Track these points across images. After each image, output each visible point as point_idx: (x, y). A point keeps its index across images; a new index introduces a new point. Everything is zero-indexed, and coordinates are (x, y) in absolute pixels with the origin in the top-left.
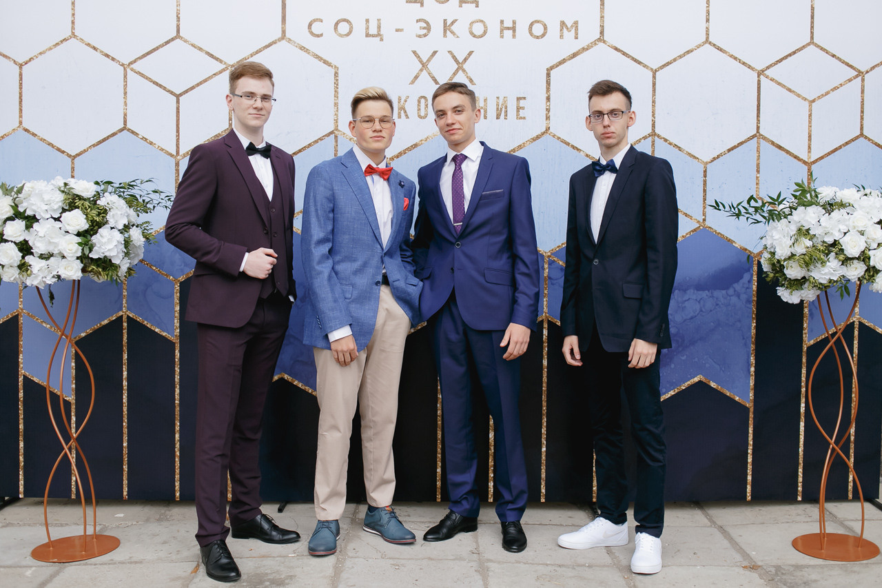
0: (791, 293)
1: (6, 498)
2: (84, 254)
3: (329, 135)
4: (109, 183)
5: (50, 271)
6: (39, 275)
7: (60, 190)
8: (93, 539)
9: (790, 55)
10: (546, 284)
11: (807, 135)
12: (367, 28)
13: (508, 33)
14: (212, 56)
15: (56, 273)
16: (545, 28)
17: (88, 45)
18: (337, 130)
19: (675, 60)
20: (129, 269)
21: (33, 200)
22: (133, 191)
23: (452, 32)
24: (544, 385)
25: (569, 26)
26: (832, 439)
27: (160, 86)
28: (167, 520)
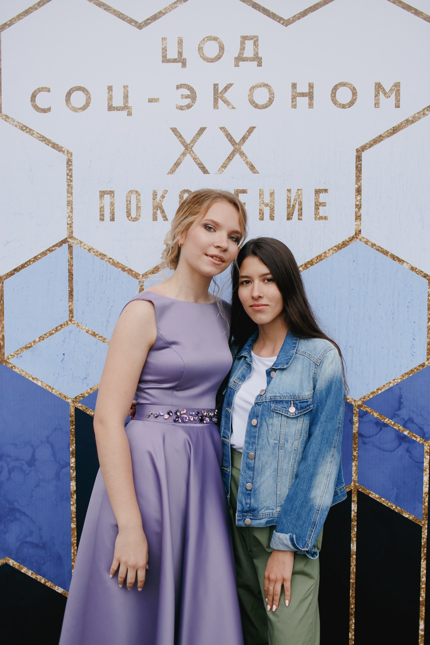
3: (61, 245)
10: (355, 443)
12: (110, 99)
13: (303, 102)
16: (354, 93)
18: (71, 237)
23: (226, 102)
24: (353, 576)
25: (387, 90)
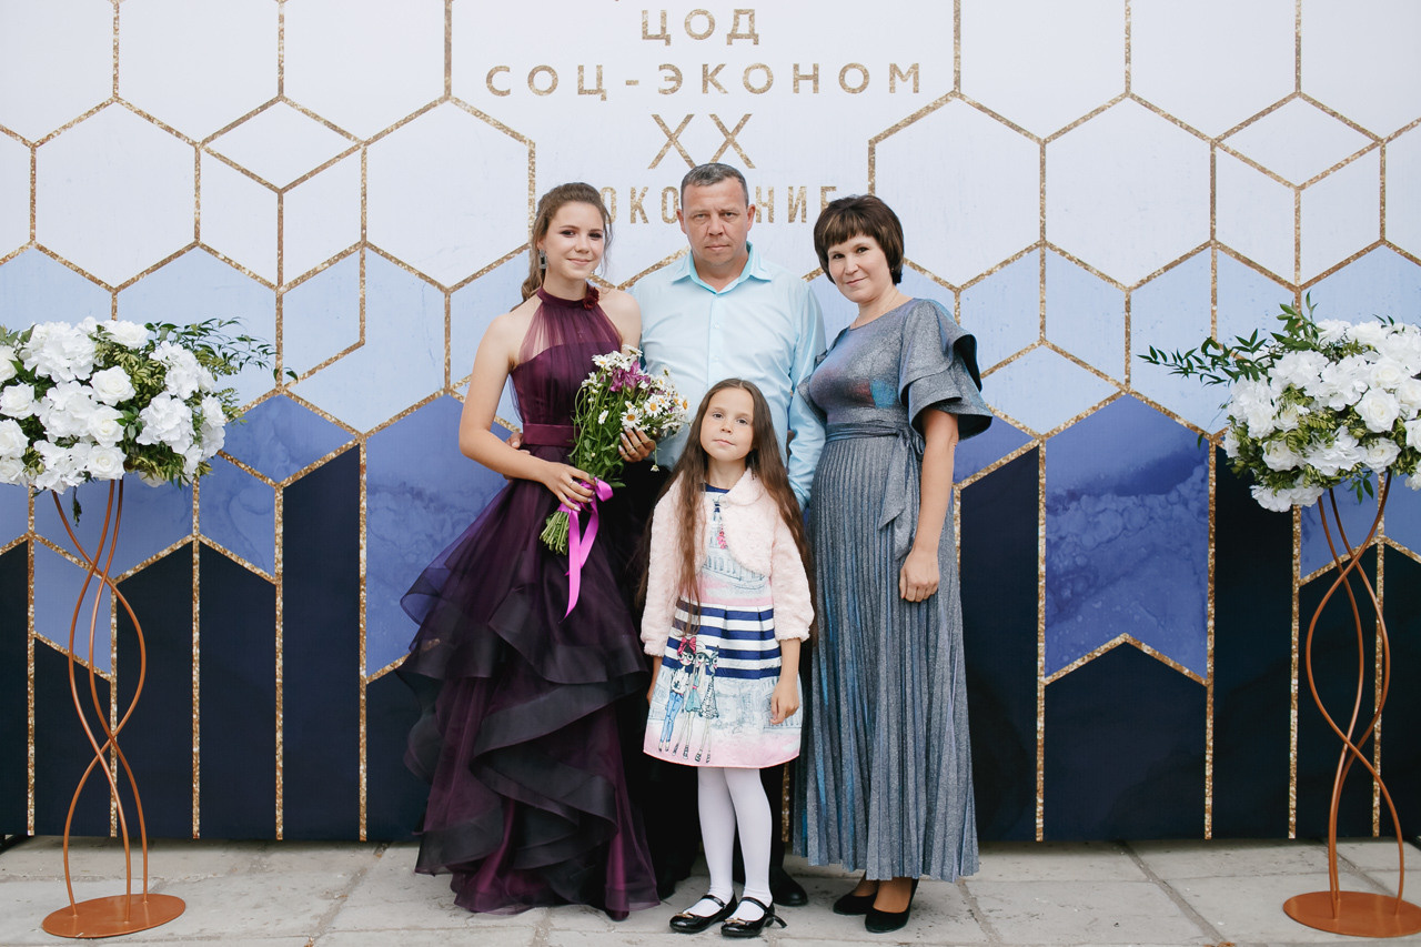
0: (1275, 494)
1: (7, 837)
2: (129, 439)
3: (521, 251)
4: (171, 327)
5: (73, 465)
6: (56, 473)
7: (90, 336)
8: (143, 900)
9: (1263, 114)
11: (1294, 243)
12: (581, 80)
13: (807, 85)
14: (334, 127)
15: (82, 469)
16: (866, 76)
17: (140, 112)
19: (1076, 124)
20: (202, 464)
21: (47, 352)
22: (207, 338)
23: (717, 85)
25: (905, 73)
26: (1346, 734)
27: (253, 176)
28: (263, 870)
